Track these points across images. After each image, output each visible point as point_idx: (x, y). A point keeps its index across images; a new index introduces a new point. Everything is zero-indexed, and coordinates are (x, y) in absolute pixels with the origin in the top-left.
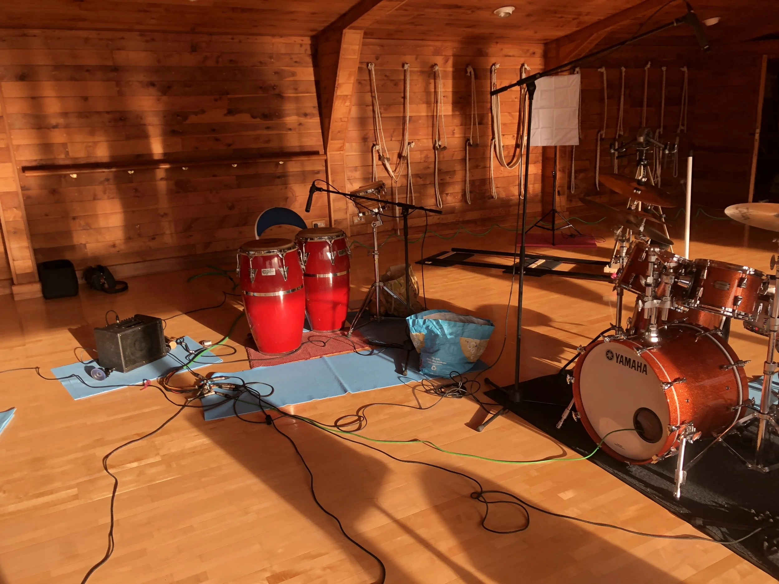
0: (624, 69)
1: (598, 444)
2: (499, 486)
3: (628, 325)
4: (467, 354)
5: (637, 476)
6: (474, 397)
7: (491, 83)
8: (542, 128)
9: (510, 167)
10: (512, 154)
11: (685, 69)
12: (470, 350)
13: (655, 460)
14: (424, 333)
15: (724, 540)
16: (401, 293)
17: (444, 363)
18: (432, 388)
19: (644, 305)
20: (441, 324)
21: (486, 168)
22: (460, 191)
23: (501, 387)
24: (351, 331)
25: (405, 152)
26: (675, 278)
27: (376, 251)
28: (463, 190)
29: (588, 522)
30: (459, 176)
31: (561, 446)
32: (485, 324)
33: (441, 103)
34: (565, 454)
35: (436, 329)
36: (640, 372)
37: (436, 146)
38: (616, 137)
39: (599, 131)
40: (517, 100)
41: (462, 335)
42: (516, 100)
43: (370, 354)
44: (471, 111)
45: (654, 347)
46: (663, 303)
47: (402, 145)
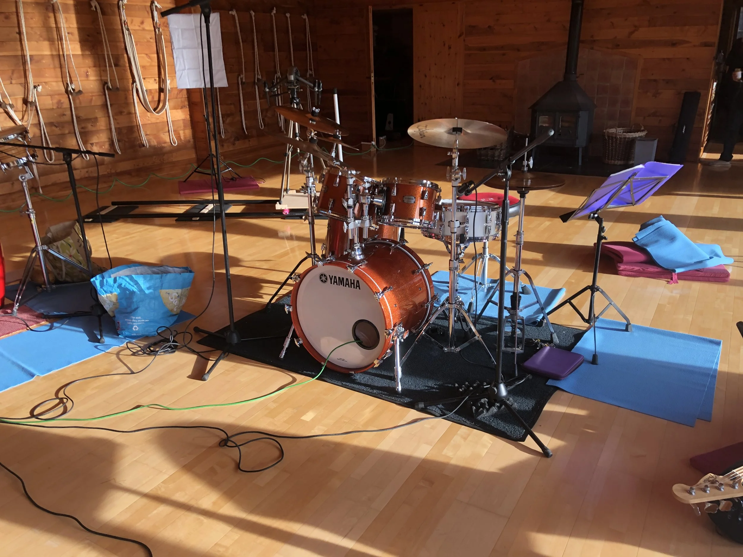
0: (253, 14)
1: (323, 363)
2: (243, 427)
3: (323, 251)
4: (169, 307)
5: (362, 382)
6: (189, 348)
7: (121, 20)
8: (188, 69)
9: (158, 113)
10: (156, 99)
11: (305, 17)
12: (173, 302)
13: (377, 363)
14: (116, 293)
15: (442, 415)
16: (72, 254)
17: (146, 321)
18: (139, 349)
19: (348, 227)
20: (136, 280)
21: (131, 114)
22: (107, 140)
23: (213, 332)
24: (16, 306)
25: (32, 96)
26: (371, 198)
27: (30, 209)
28: (109, 139)
29: (336, 434)
30: (102, 124)
31: (288, 373)
32: (183, 272)
33: (66, 40)
34: (294, 380)
35: (130, 286)
36: (354, 288)
37: (69, 89)
38: (255, 81)
39: (239, 75)
40: (153, 41)
41: (161, 287)
42: (151, 40)
43: (51, 329)
44: (103, 50)
45: (362, 263)
46: (363, 222)
47: (26, 88)
